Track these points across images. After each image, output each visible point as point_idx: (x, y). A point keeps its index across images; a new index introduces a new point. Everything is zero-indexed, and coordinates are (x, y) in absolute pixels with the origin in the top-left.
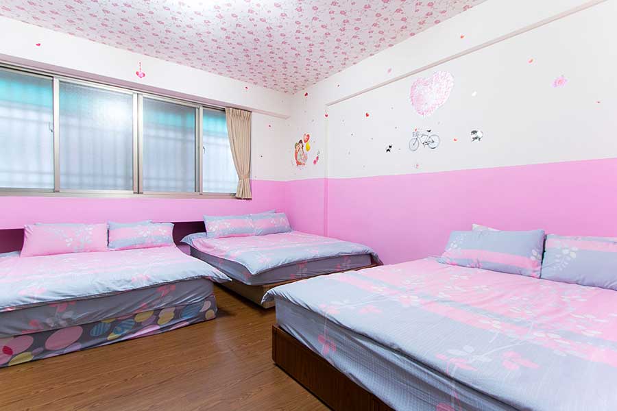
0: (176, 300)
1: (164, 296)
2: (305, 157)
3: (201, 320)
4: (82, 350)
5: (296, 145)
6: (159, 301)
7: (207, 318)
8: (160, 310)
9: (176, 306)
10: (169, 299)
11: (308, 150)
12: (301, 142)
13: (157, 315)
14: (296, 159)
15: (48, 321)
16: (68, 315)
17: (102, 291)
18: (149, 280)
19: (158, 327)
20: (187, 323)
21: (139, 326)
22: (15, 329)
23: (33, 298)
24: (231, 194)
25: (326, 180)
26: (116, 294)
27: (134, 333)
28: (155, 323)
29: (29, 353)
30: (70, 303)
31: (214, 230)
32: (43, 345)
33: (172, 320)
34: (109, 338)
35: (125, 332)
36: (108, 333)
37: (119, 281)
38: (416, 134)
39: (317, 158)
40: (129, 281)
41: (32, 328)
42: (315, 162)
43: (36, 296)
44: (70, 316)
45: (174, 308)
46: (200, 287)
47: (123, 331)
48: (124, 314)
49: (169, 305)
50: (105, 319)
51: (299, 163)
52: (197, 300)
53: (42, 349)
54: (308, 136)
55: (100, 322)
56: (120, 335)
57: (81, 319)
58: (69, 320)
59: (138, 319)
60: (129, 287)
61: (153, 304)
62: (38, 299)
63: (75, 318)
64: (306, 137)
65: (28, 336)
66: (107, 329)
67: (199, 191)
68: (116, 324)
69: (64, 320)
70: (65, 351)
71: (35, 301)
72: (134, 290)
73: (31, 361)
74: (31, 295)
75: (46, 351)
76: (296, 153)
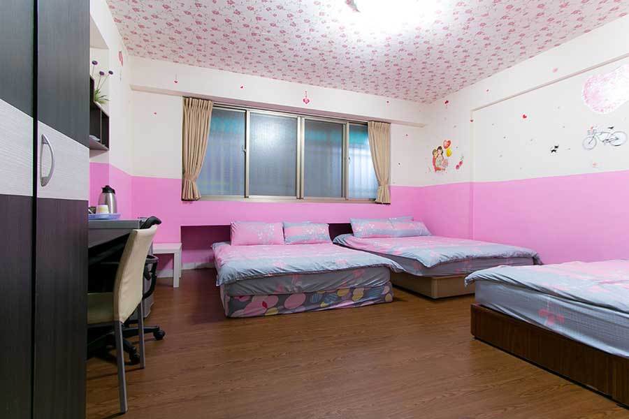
0: (366, 282)
1: (357, 278)
2: (445, 162)
3: (381, 302)
4: (305, 311)
5: (434, 151)
6: (353, 281)
7: (387, 300)
8: (354, 288)
9: (365, 287)
10: (361, 281)
11: (448, 156)
12: (440, 148)
13: (352, 292)
14: (434, 165)
15: (288, 287)
16: (299, 284)
17: (319, 269)
18: (347, 264)
19: (353, 303)
20: (372, 302)
21: (340, 300)
22: (271, 290)
23: (281, 269)
24: (370, 199)
25: (471, 184)
26: (327, 272)
27: (337, 304)
28: (350, 299)
29: (276, 309)
30: (300, 276)
31: (360, 230)
32: (283, 305)
33: (362, 298)
34: (322, 305)
35: (332, 302)
36: (320, 302)
37: (327, 263)
38: (592, 132)
39: (461, 163)
40: (334, 263)
41: (279, 291)
42: (458, 167)
43: (282, 268)
44: (299, 285)
45: (363, 289)
46: (381, 274)
47: (330, 301)
48: (330, 288)
49: (360, 286)
50: (319, 291)
51: (437, 169)
52: (380, 284)
53: (282, 307)
54: (449, 142)
55: (315, 292)
56: (327, 304)
57: (307, 288)
58: (299, 288)
59: (340, 293)
60: (335, 268)
61: (350, 283)
62: (283, 270)
63: (303, 286)
64: (446, 144)
65: (275, 296)
66: (320, 298)
67: (345, 197)
68: (325, 295)
69: (296, 287)
70: (296, 311)
71: (282, 271)
72: (338, 270)
73: (277, 314)
74: (279, 267)
75: (285, 309)
76: (434, 160)
